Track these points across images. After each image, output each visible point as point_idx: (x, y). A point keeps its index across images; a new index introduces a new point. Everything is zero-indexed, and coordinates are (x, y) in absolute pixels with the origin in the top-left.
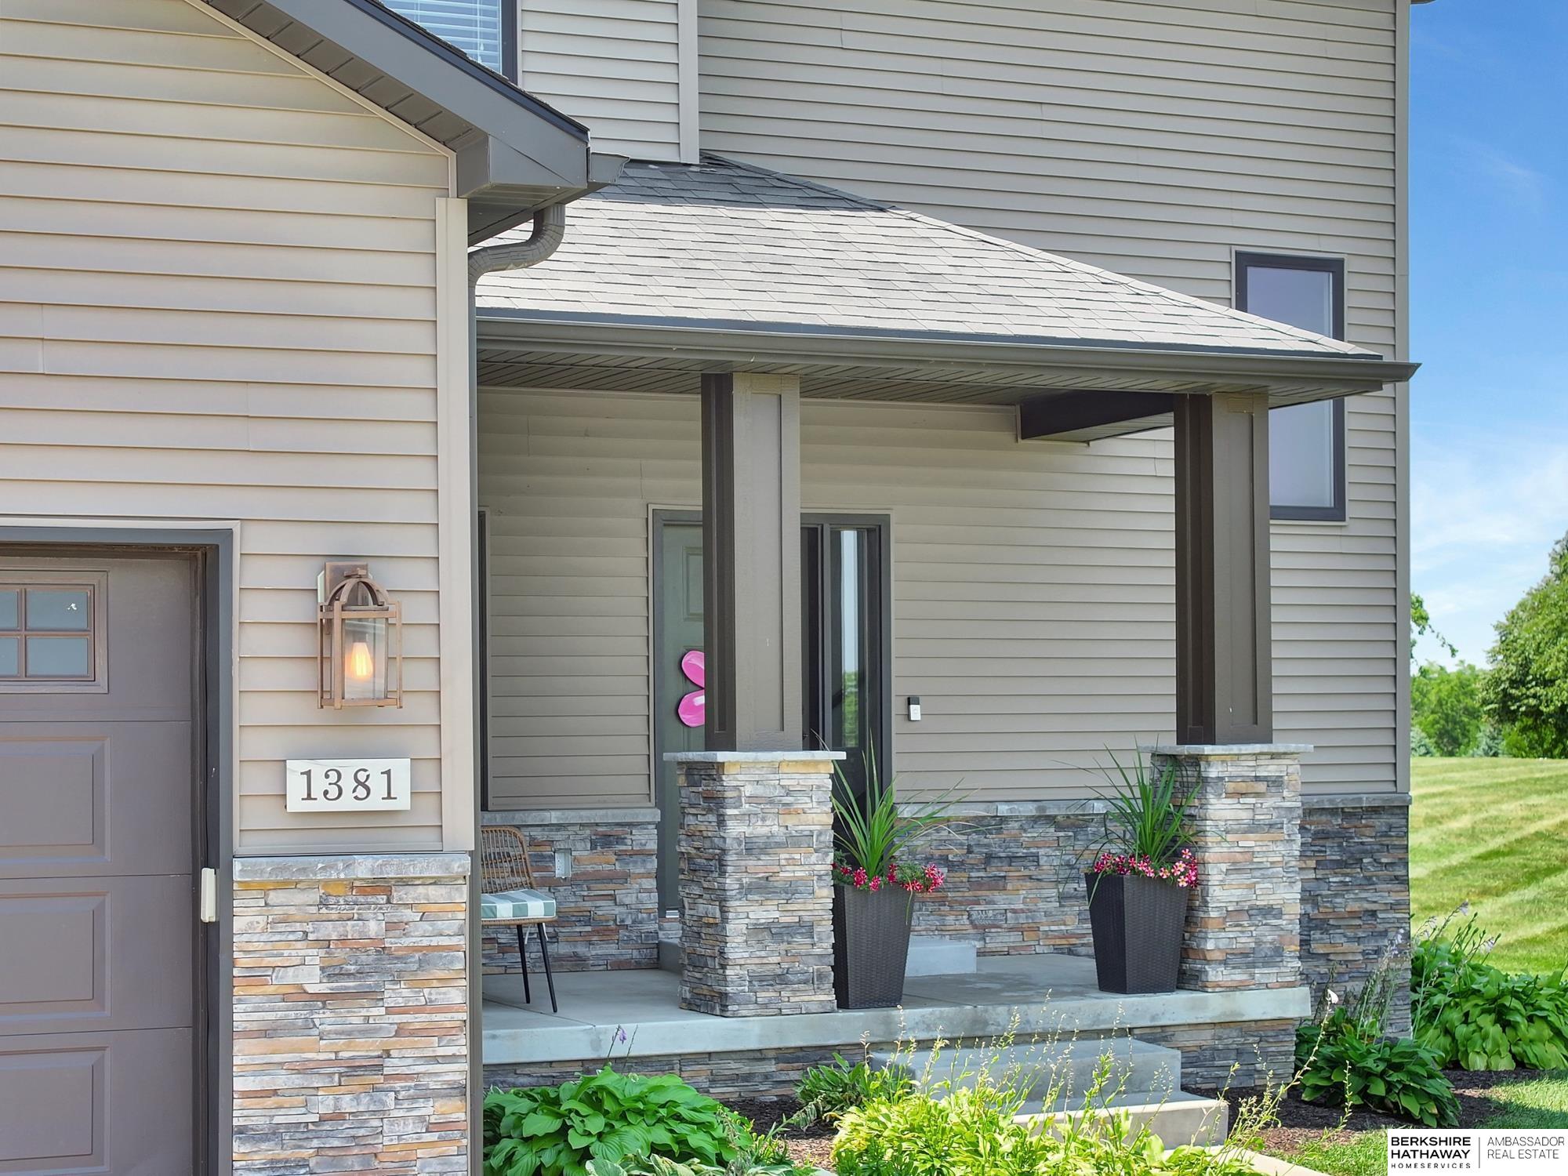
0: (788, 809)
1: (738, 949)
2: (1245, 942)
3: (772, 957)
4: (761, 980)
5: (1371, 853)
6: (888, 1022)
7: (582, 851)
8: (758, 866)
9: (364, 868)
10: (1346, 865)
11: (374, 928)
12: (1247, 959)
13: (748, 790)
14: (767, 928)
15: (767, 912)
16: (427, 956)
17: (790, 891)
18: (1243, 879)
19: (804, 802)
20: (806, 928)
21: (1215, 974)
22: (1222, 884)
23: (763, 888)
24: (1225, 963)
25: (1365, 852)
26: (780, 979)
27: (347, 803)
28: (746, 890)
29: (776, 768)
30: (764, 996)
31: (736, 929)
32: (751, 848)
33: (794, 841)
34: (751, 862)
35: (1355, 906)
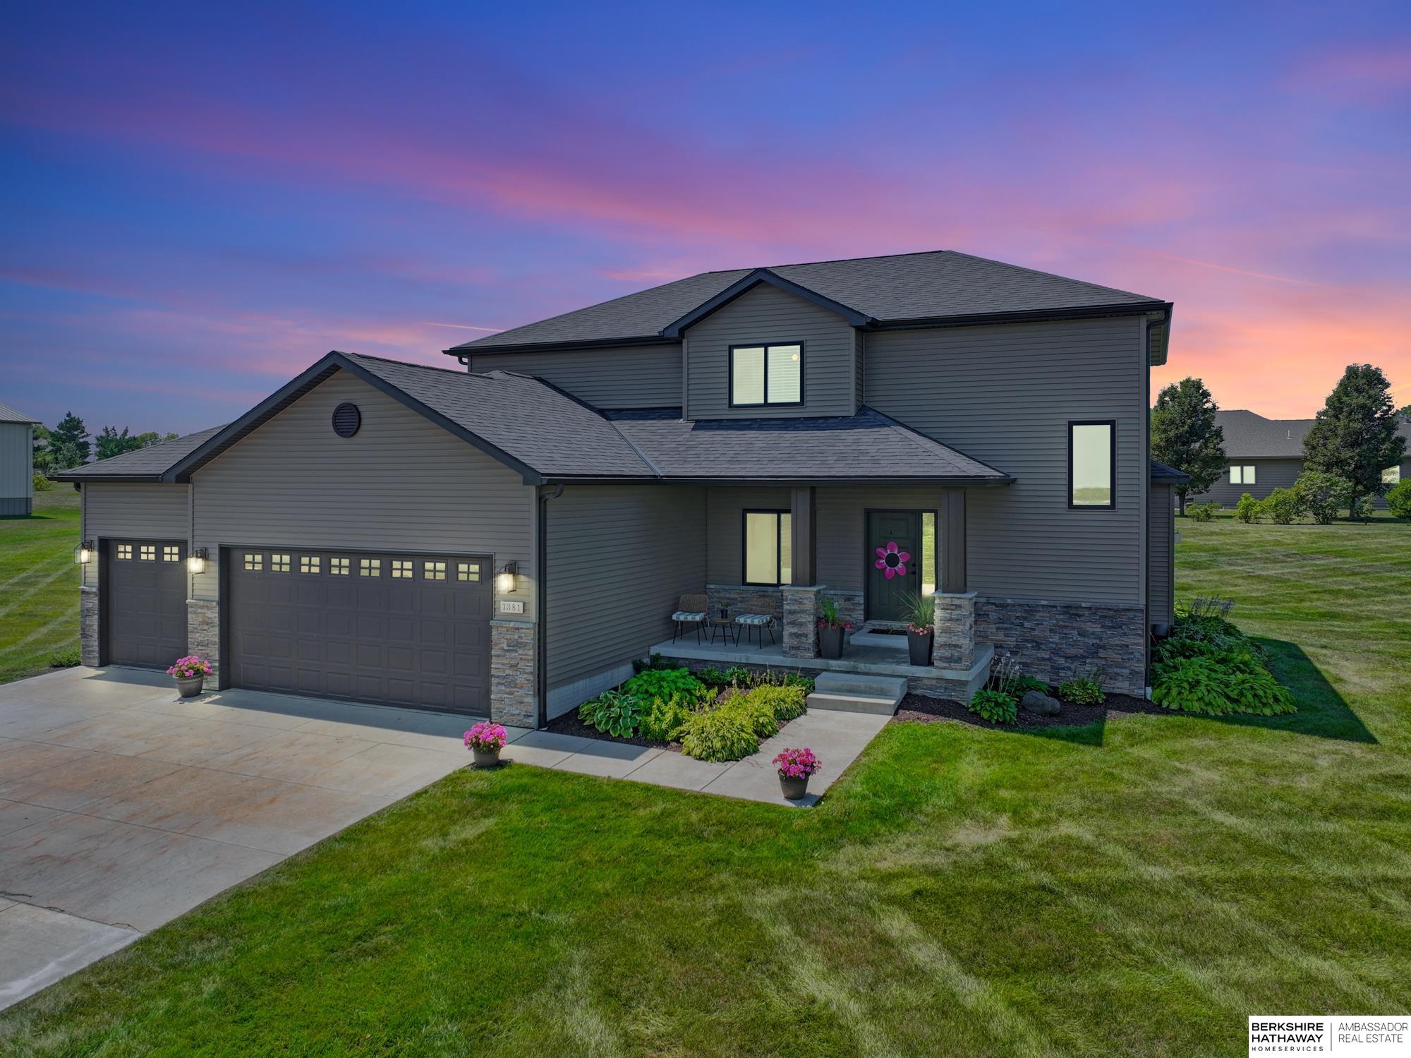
0: (801, 603)
1: (786, 639)
2: (947, 654)
3: (795, 642)
4: (792, 648)
5: (1126, 625)
6: (827, 664)
7: (842, 602)
8: (792, 618)
9: (512, 624)
10: (1115, 628)
11: (516, 637)
12: (949, 660)
13: (790, 597)
14: (795, 634)
15: (794, 630)
16: (526, 644)
17: (801, 625)
18: (947, 635)
19: (805, 601)
20: (806, 636)
21: (936, 663)
22: (939, 636)
23: (793, 623)
24: (940, 660)
25: (1124, 625)
26: (797, 648)
27: (511, 611)
28: (788, 623)
29: (797, 592)
30: (792, 652)
31: (786, 633)
32: (791, 612)
33: (802, 612)
34: (790, 616)
35: (1117, 642)
